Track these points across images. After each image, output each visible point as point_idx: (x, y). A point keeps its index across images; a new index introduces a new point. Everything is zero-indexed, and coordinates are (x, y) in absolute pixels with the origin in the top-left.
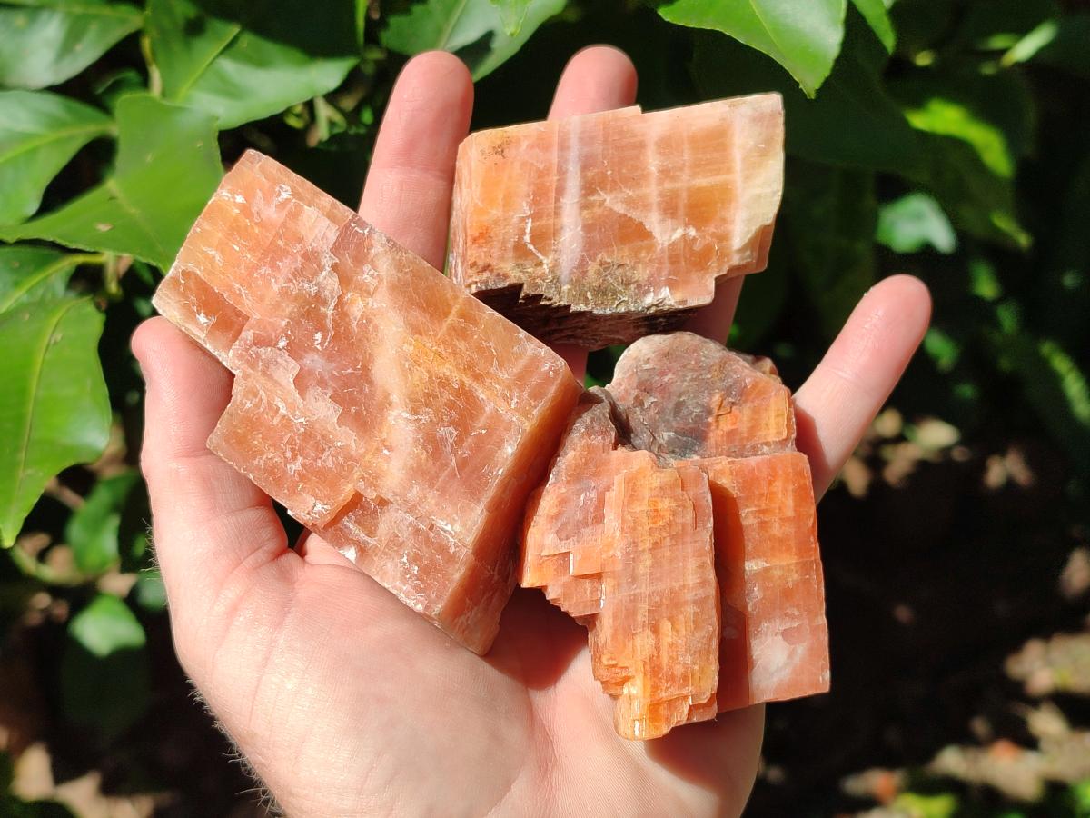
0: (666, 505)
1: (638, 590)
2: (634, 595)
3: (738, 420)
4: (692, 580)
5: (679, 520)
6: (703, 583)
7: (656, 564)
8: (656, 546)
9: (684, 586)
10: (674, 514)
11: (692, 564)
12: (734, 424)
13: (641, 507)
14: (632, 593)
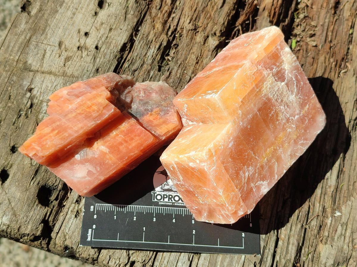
0: (95, 108)
1: (62, 119)
2: (60, 119)
3: (156, 120)
4: (76, 129)
5: (92, 114)
6: (77, 132)
7: (75, 117)
8: (80, 114)
9: (72, 128)
10: (94, 111)
11: (80, 125)
12: (154, 119)
13: (89, 103)
14: (60, 118)
